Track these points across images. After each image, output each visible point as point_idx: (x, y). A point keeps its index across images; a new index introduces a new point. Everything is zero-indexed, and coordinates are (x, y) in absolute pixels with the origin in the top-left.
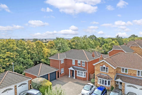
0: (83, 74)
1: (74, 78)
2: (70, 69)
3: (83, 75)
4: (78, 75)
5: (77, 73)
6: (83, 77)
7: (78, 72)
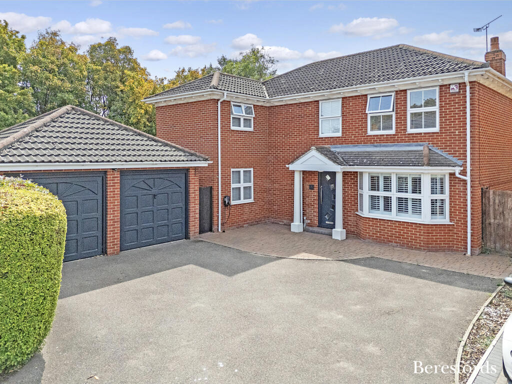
0: (426, 196)
1: (339, 232)
2: (297, 166)
3: (426, 207)
4: (374, 206)
5: (366, 192)
6: (425, 217)
7: (374, 186)
